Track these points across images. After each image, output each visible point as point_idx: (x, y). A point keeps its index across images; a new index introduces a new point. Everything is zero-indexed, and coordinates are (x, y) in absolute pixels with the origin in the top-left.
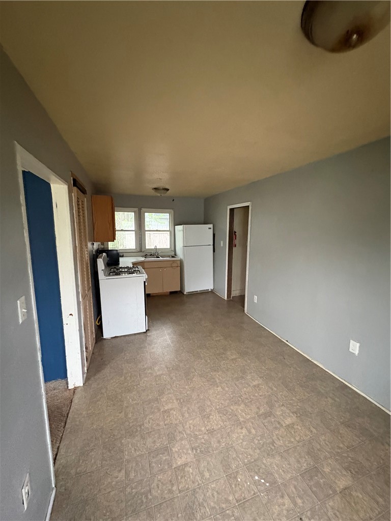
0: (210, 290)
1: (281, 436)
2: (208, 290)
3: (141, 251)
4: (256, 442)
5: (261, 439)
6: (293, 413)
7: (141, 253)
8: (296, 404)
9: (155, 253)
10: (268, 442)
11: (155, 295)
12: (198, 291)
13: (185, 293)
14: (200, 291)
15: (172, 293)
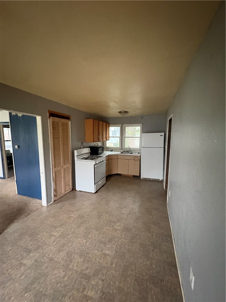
0: (160, 180)
1: (73, 297)
2: (159, 179)
3: (122, 149)
4: (59, 285)
5: (62, 287)
6: (102, 291)
7: (122, 150)
8: (112, 288)
9: (129, 151)
10: (63, 292)
11: (124, 175)
12: (151, 179)
13: (141, 178)
14: (152, 179)
15: (134, 176)
